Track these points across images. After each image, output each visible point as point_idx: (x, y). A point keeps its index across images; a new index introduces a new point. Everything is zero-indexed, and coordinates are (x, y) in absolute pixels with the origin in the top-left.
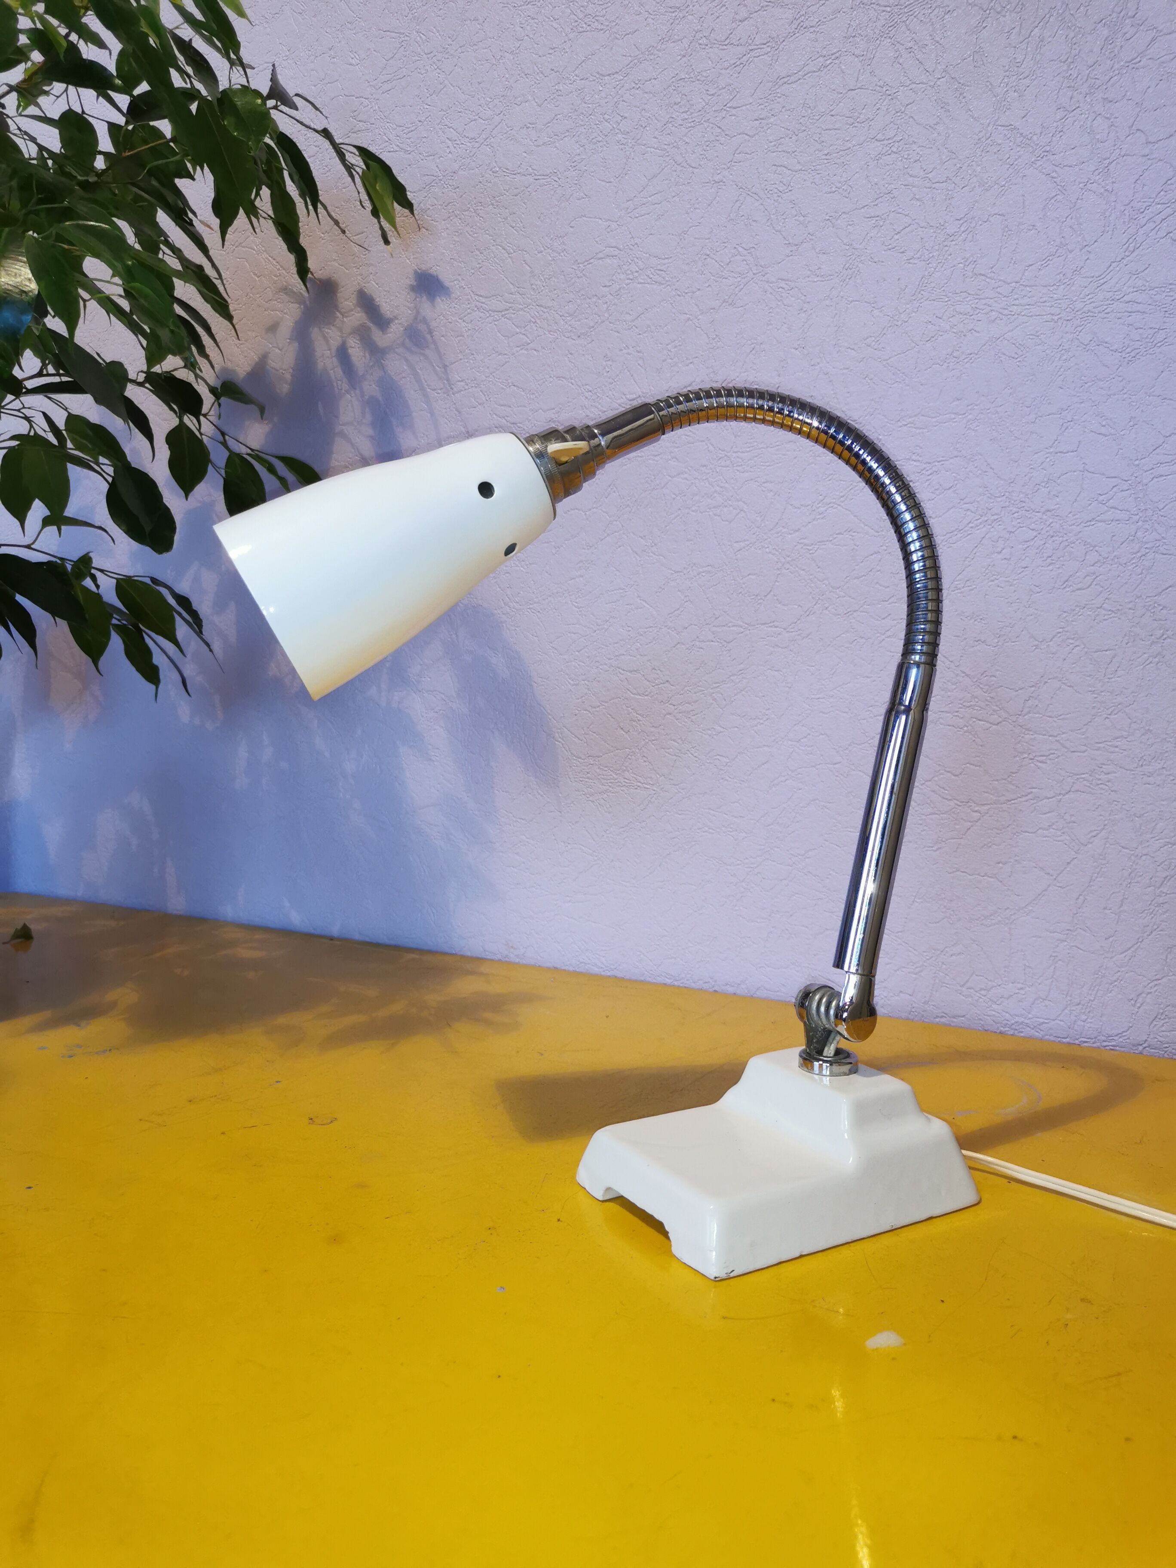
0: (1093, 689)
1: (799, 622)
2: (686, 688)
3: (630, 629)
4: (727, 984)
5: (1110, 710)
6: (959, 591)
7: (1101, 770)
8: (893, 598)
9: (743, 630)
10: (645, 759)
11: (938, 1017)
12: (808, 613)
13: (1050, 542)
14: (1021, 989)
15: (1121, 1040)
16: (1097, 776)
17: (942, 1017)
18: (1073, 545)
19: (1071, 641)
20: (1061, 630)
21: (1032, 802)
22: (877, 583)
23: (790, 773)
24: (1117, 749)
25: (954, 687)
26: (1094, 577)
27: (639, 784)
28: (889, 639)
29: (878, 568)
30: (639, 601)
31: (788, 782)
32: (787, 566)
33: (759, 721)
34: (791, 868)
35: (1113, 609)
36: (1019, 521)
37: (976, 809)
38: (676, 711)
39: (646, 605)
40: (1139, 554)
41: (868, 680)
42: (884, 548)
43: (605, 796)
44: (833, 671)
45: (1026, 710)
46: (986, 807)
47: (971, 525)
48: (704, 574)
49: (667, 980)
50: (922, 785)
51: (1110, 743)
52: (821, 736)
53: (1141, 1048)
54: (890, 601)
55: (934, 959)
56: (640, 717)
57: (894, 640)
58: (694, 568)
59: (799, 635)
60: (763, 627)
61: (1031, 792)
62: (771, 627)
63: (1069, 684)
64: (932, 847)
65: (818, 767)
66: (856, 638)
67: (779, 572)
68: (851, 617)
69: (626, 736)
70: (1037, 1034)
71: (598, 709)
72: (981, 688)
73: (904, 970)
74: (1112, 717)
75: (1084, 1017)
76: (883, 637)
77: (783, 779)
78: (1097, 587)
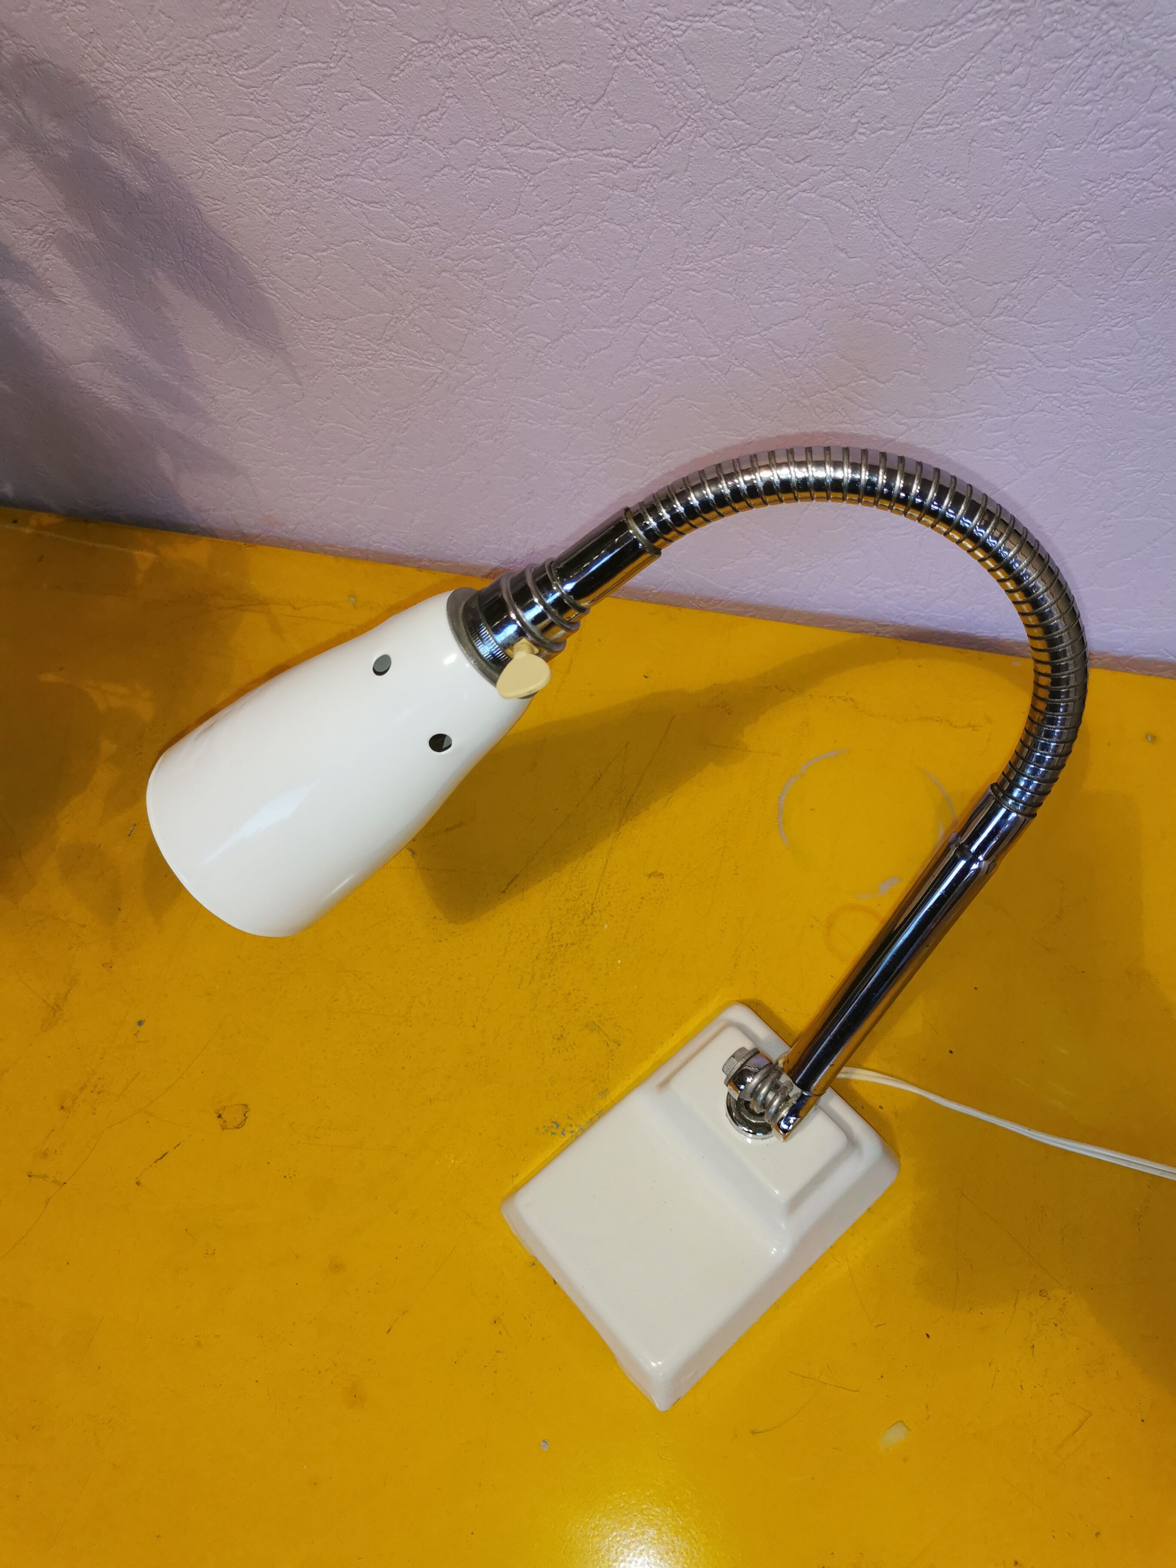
0: (1101, 293)
1: (654, 152)
2: (468, 237)
3: (353, 134)
5: (1117, 320)
6: (930, 130)
7: (1081, 389)
8: (816, 131)
9: (555, 156)
10: (419, 329)
12: (669, 139)
13: (1099, 63)
16: (1073, 396)
18: (1135, 73)
19: (1089, 225)
20: (1076, 207)
21: (979, 418)
22: (793, 102)
23: (643, 362)
24: (1110, 368)
25: (898, 271)
26: (1154, 130)
27: (417, 360)
28: (804, 194)
29: (796, 75)
30: (361, 88)
31: (639, 373)
32: (633, 54)
33: (592, 293)
34: (647, 468)
35: (1167, 184)
36: (1056, 17)
37: (903, 421)
38: (457, 269)
39: (375, 96)
41: (766, 251)
42: (810, 40)
43: (365, 370)
44: (711, 233)
46: (916, 420)
47: (971, 16)
48: (476, 52)
50: (833, 390)
51: (1102, 361)
52: (690, 321)
54: (812, 134)
56: (399, 272)
57: (813, 196)
58: (455, 37)
59: (654, 173)
60: (591, 154)
61: (980, 408)
62: (607, 156)
63: (1068, 283)
65: (682, 358)
66: (749, 187)
67: (615, 64)
68: (742, 153)
69: (381, 295)
71: (325, 254)
72: (938, 277)
74: (1114, 329)
76: (795, 190)
77: (635, 369)
78: (1154, 147)
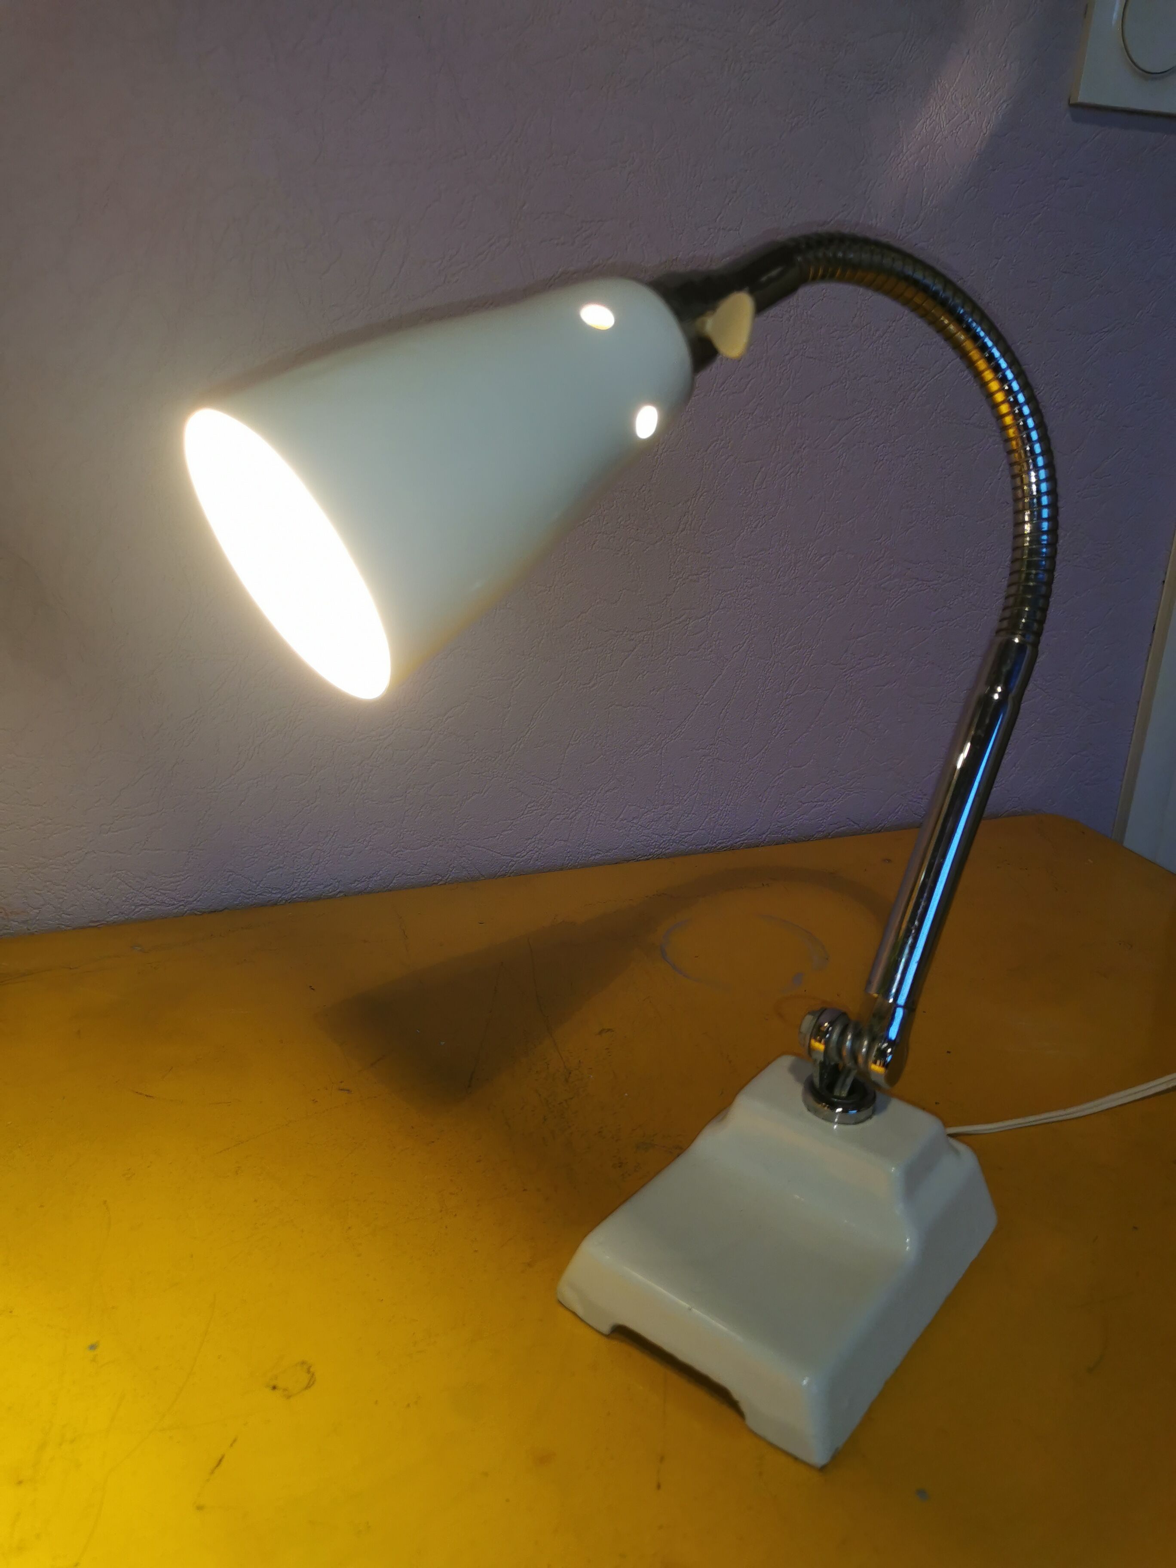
4: (355, 881)
11: (592, 855)
14: (670, 808)
15: (749, 834)
17: (595, 855)
40: (787, 357)
45: (681, 527)
49: (273, 895)
53: (764, 836)
55: (589, 799)
64: (588, 684)
70: (682, 846)
73: (558, 817)
75: (721, 821)
